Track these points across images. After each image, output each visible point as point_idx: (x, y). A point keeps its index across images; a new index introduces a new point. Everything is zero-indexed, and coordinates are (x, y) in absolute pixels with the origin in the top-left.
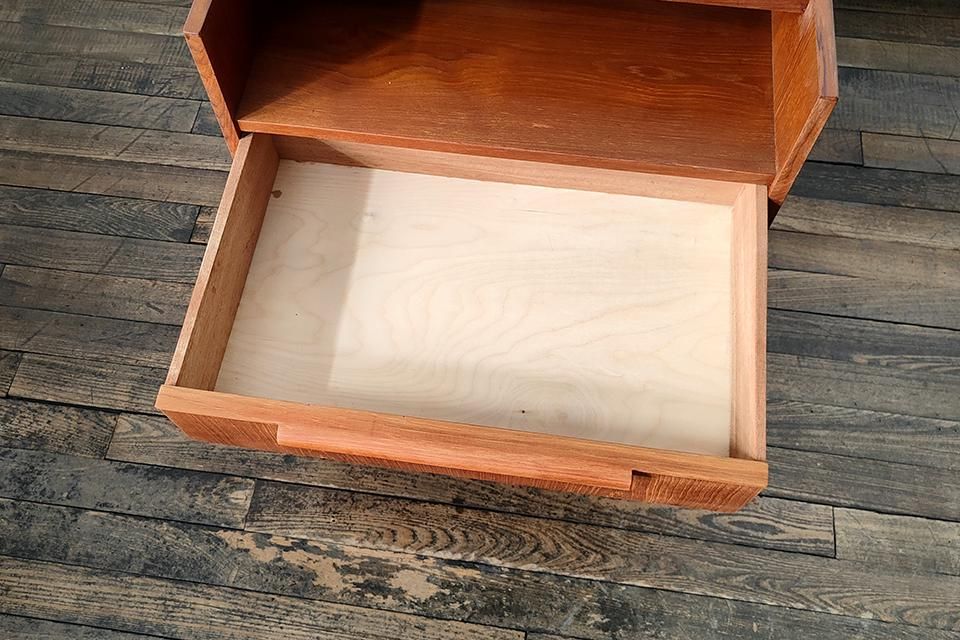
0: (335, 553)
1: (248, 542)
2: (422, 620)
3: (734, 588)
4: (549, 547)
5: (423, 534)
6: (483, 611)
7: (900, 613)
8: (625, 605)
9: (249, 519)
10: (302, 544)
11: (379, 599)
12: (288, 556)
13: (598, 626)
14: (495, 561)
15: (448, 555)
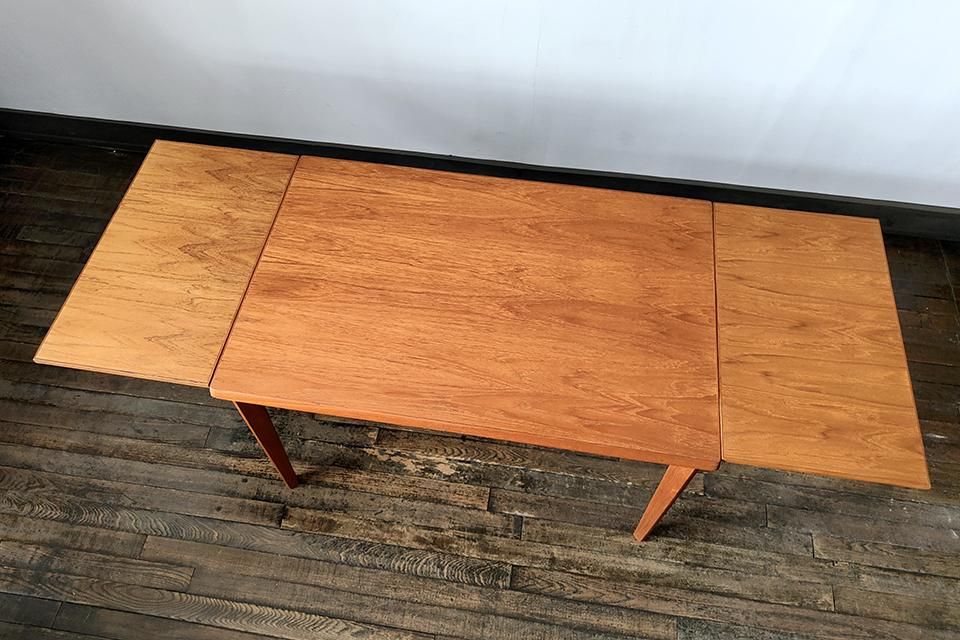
0: (412, 457)
1: (376, 453)
2: (448, 483)
3: (576, 472)
4: (500, 456)
5: (449, 450)
6: (473, 480)
7: (643, 482)
8: (532, 478)
9: (376, 444)
10: (398, 454)
11: (431, 475)
12: (393, 459)
13: (519, 486)
14: (478, 461)
15: (459, 458)
